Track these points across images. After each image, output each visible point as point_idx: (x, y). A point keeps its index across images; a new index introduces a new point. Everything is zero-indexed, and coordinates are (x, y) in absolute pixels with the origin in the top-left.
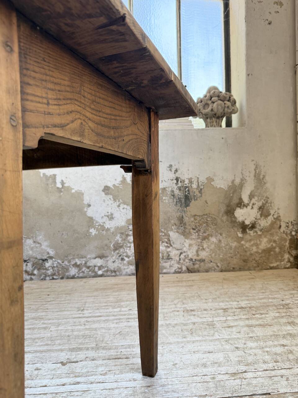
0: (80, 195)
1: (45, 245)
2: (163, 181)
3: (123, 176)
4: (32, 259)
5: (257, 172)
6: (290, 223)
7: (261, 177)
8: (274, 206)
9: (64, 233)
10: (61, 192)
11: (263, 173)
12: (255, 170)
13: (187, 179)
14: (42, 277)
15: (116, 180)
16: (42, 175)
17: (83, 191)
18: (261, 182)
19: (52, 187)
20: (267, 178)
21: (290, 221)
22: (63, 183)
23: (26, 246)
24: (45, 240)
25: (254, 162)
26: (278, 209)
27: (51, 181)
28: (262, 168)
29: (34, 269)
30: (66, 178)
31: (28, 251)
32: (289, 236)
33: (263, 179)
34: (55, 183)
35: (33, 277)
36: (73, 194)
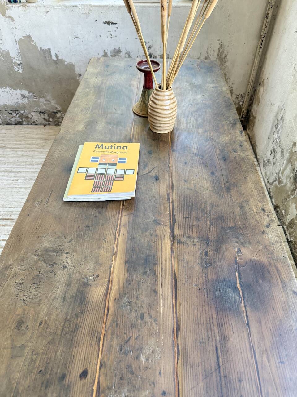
0: (71, 67)
1: (53, 103)
2: (139, 56)
3: (105, 50)
4: (46, 112)
5: (221, 52)
6: (240, 96)
7: (224, 56)
8: (229, 81)
9: (65, 95)
10: (57, 63)
11: (225, 53)
12: (219, 49)
13: (159, 55)
14: (56, 123)
15: (99, 54)
16: (39, 49)
17: (74, 64)
18: (222, 61)
19: (49, 60)
20: (228, 57)
21: (241, 94)
22: (57, 56)
23: (41, 103)
24: (53, 100)
25: (220, 42)
26: (233, 84)
27: (47, 54)
28: (226, 48)
29: (50, 118)
30: (59, 52)
31: (42, 106)
32: (236, 105)
33: (224, 58)
34: (51, 56)
35: (50, 122)
36: (66, 65)
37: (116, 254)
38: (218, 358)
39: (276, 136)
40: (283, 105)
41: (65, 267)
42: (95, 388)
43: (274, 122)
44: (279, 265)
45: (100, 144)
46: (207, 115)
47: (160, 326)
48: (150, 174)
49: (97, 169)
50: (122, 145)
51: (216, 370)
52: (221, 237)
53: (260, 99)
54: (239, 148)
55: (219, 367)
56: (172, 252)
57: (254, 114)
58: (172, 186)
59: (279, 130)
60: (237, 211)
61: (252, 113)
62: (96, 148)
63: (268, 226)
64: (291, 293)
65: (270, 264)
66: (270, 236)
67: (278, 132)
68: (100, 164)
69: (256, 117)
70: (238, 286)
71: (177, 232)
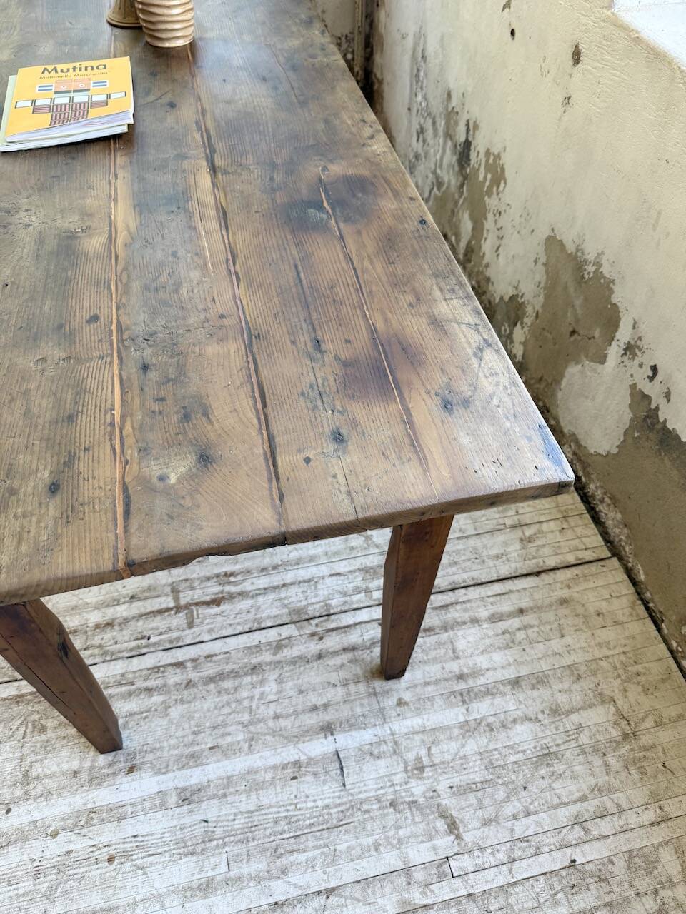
21: (344, 35)
37: (116, 200)
38: (298, 274)
39: (419, 98)
40: (421, 28)
41: (29, 225)
42: (114, 328)
43: (412, 70)
44: (388, 175)
45: (50, 68)
46: (258, 15)
47: (205, 259)
48: (160, 101)
49: (53, 100)
50: (95, 63)
51: (296, 285)
52: (295, 158)
53: (382, 37)
54: (319, 52)
55: (301, 281)
56: (214, 185)
57: (379, 75)
58: (203, 112)
59: (422, 82)
60: (321, 126)
61: (375, 75)
62: (43, 73)
63: (372, 137)
64: (407, 200)
65: (375, 176)
66: (375, 147)
67: (422, 88)
68: (56, 93)
69: (383, 79)
70: (325, 204)
71: (218, 162)
